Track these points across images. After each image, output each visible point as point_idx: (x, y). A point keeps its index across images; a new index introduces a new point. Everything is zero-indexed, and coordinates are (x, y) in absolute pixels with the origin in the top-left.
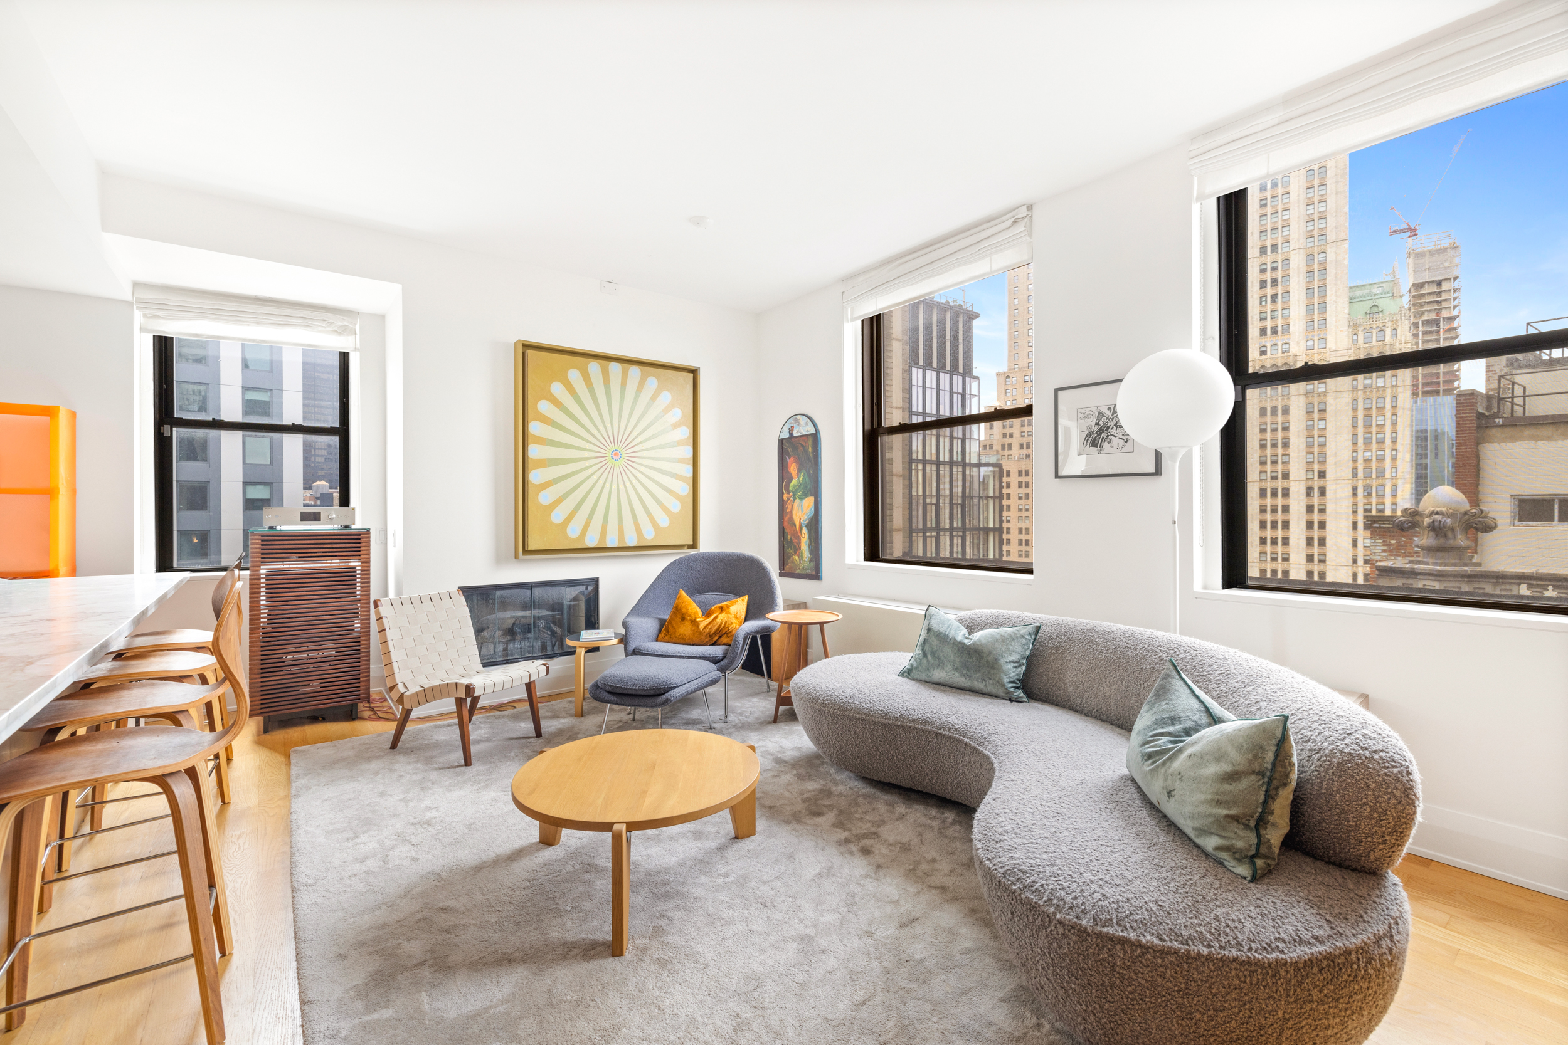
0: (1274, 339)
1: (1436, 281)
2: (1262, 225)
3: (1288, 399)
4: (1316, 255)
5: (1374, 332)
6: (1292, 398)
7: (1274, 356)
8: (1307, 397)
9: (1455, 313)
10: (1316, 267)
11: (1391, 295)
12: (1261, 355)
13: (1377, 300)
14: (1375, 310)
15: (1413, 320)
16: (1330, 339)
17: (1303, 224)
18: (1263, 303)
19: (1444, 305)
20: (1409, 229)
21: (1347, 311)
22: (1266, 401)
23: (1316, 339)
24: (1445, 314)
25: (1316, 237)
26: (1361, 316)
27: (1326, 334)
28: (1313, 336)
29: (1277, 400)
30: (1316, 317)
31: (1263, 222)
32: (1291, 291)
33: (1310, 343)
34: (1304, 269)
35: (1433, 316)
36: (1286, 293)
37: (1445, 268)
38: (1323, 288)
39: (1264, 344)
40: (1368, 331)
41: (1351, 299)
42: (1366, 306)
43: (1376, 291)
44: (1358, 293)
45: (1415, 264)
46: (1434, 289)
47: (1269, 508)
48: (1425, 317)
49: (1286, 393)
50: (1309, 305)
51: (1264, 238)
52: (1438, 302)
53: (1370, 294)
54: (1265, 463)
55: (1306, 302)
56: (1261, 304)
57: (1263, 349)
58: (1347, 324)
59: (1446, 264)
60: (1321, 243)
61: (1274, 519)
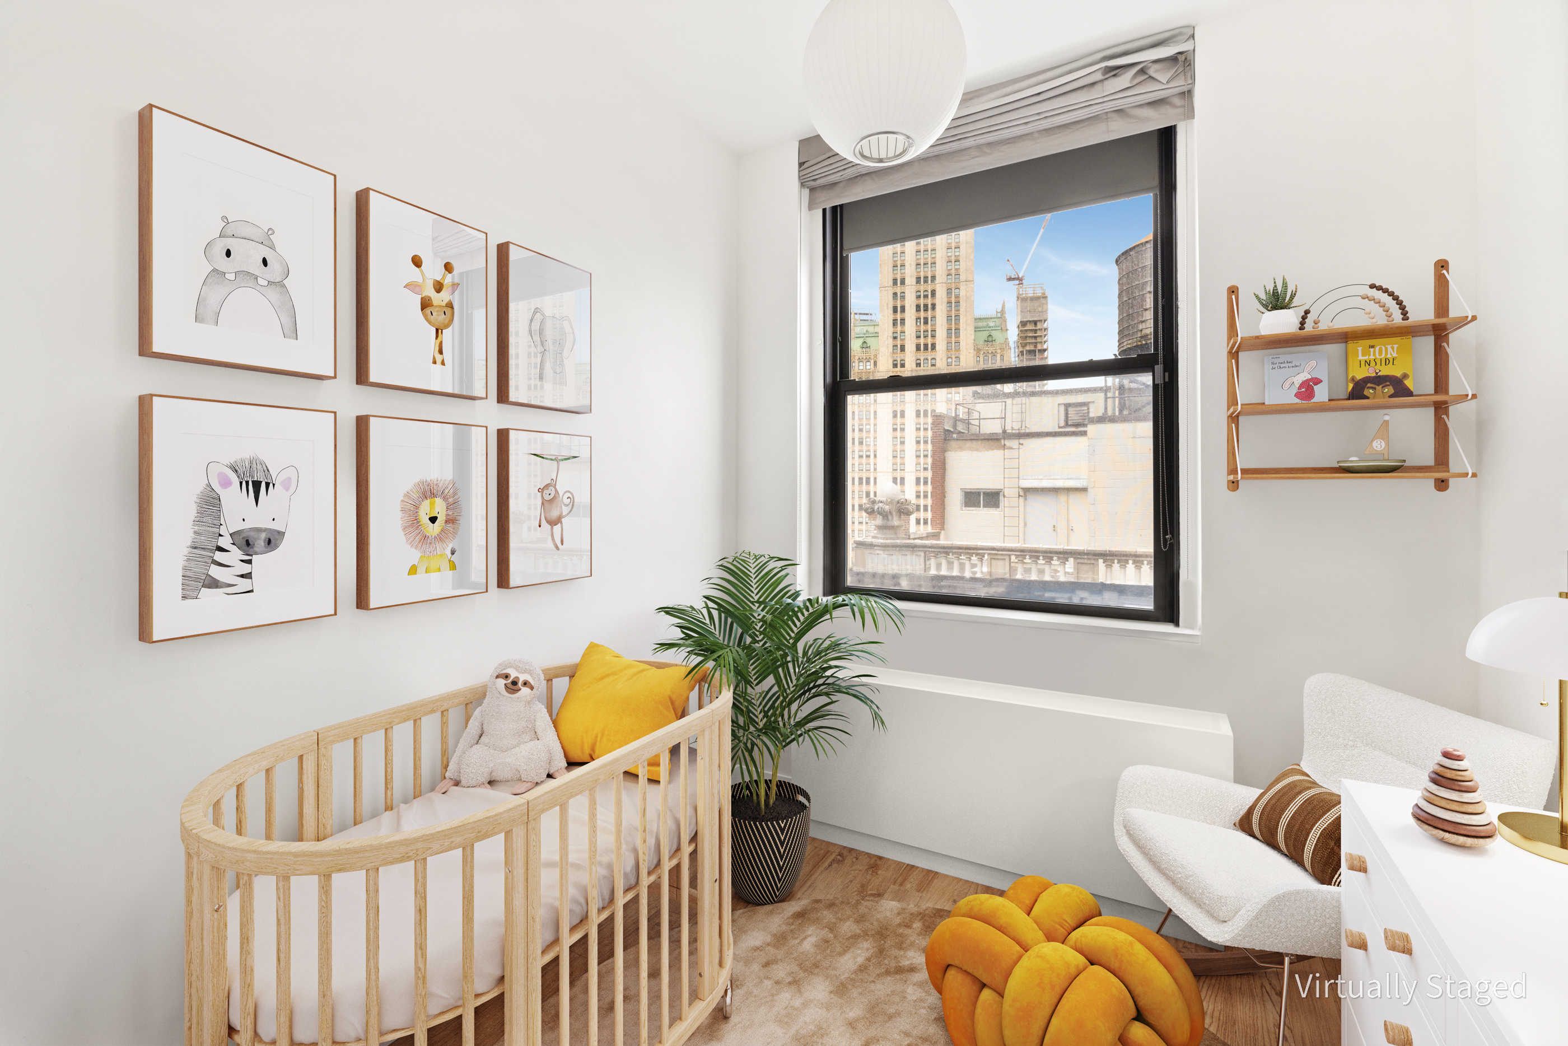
0: (926, 354)
1: (1033, 321)
2: (917, 259)
3: (935, 404)
4: (953, 290)
5: (990, 356)
6: (938, 404)
7: (925, 368)
8: (948, 404)
9: (1045, 347)
10: (953, 299)
11: (1000, 328)
12: (917, 367)
13: (992, 332)
14: (990, 339)
15: (1021, 349)
16: (962, 358)
17: (945, 264)
18: (918, 324)
19: (1039, 340)
20: (1018, 279)
21: (973, 337)
22: (920, 404)
23: (953, 357)
24: (1039, 347)
25: (953, 275)
26: (982, 342)
27: (959, 354)
28: (951, 354)
29: (927, 404)
30: (953, 339)
31: (918, 257)
32: (937, 316)
33: (950, 360)
34: (945, 300)
35: (1032, 348)
36: (934, 317)
37: (1039, 312)
38: (957, 316)
39: (919, 357)
40: (986, 355)
41: (975, 328)
42: (984, 335)
43: (991, 324)
44: (980, 324)
45: (1022, 306)
46: (1032, 327)
47: (922, 494)
48: (1028, 348)
49: (934, 399)
50: (949, 329)
51: (919, 270)
52: (1036, 337)
53: (988, 326)
54: (919, 456)
55: (946, 327)
56: (916, 324)
57: (918, 362)
58: (973, 348)
59: (1040, 309)
60: (957, 281)
61: (925, 503)
